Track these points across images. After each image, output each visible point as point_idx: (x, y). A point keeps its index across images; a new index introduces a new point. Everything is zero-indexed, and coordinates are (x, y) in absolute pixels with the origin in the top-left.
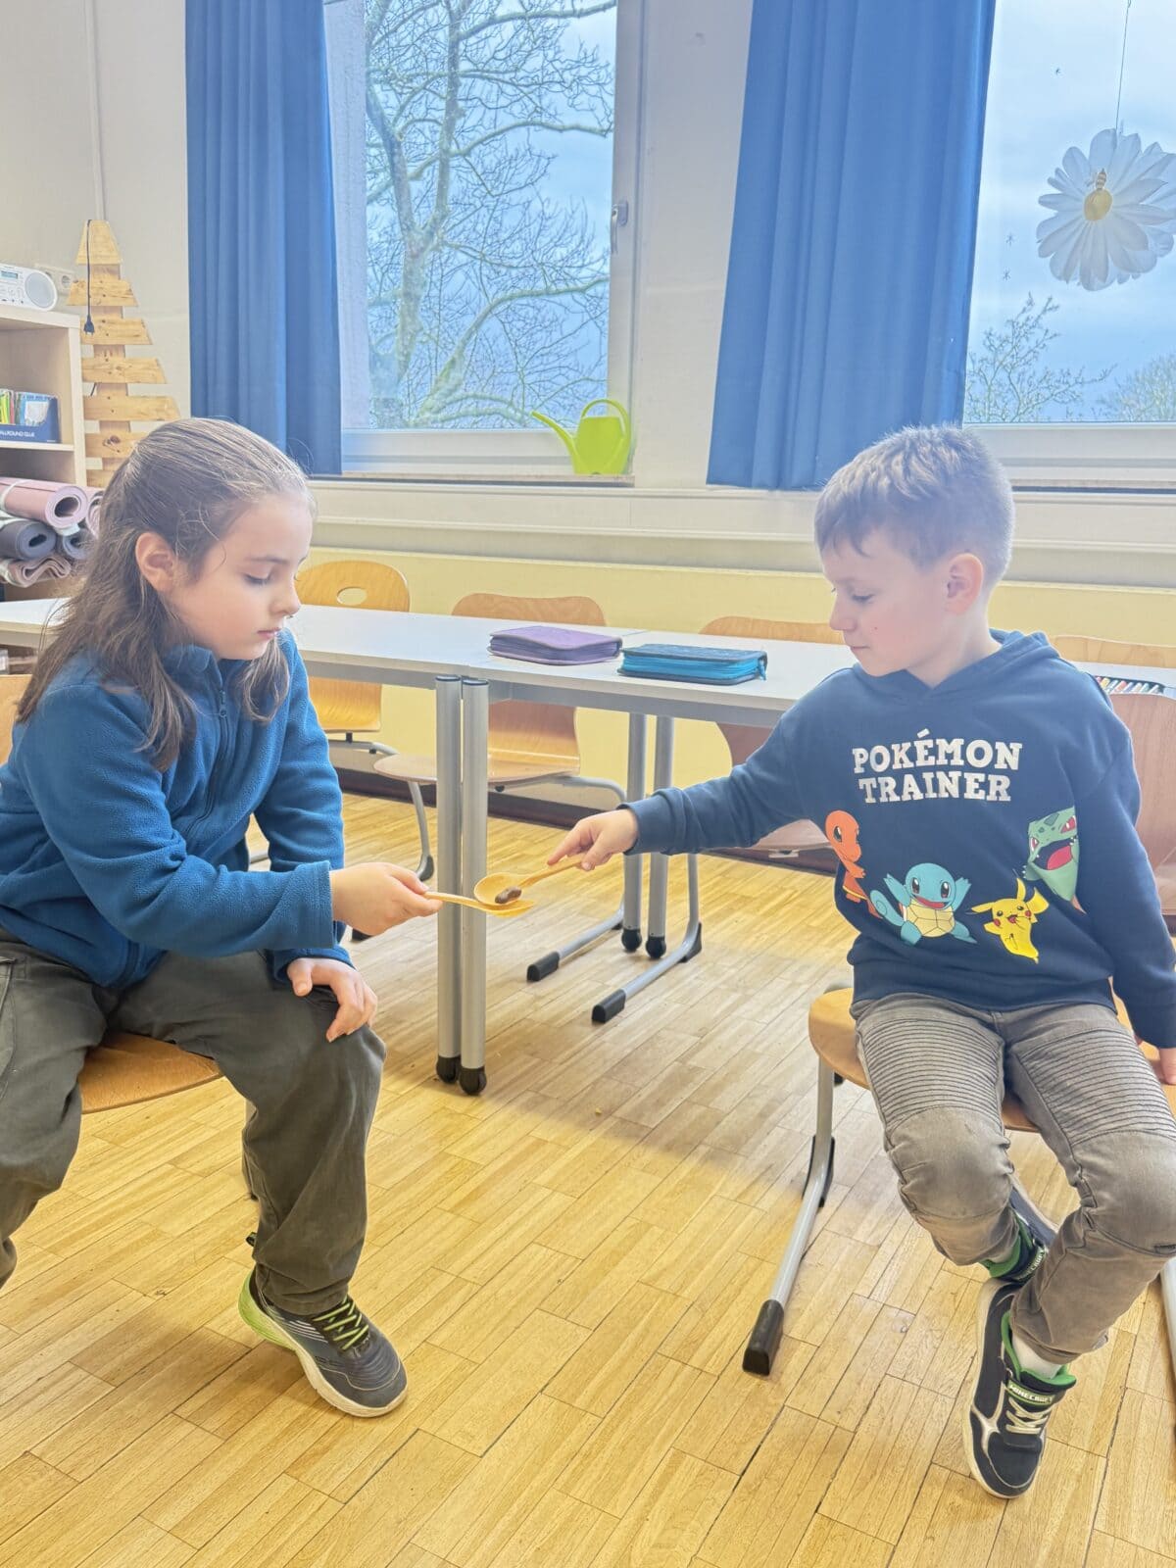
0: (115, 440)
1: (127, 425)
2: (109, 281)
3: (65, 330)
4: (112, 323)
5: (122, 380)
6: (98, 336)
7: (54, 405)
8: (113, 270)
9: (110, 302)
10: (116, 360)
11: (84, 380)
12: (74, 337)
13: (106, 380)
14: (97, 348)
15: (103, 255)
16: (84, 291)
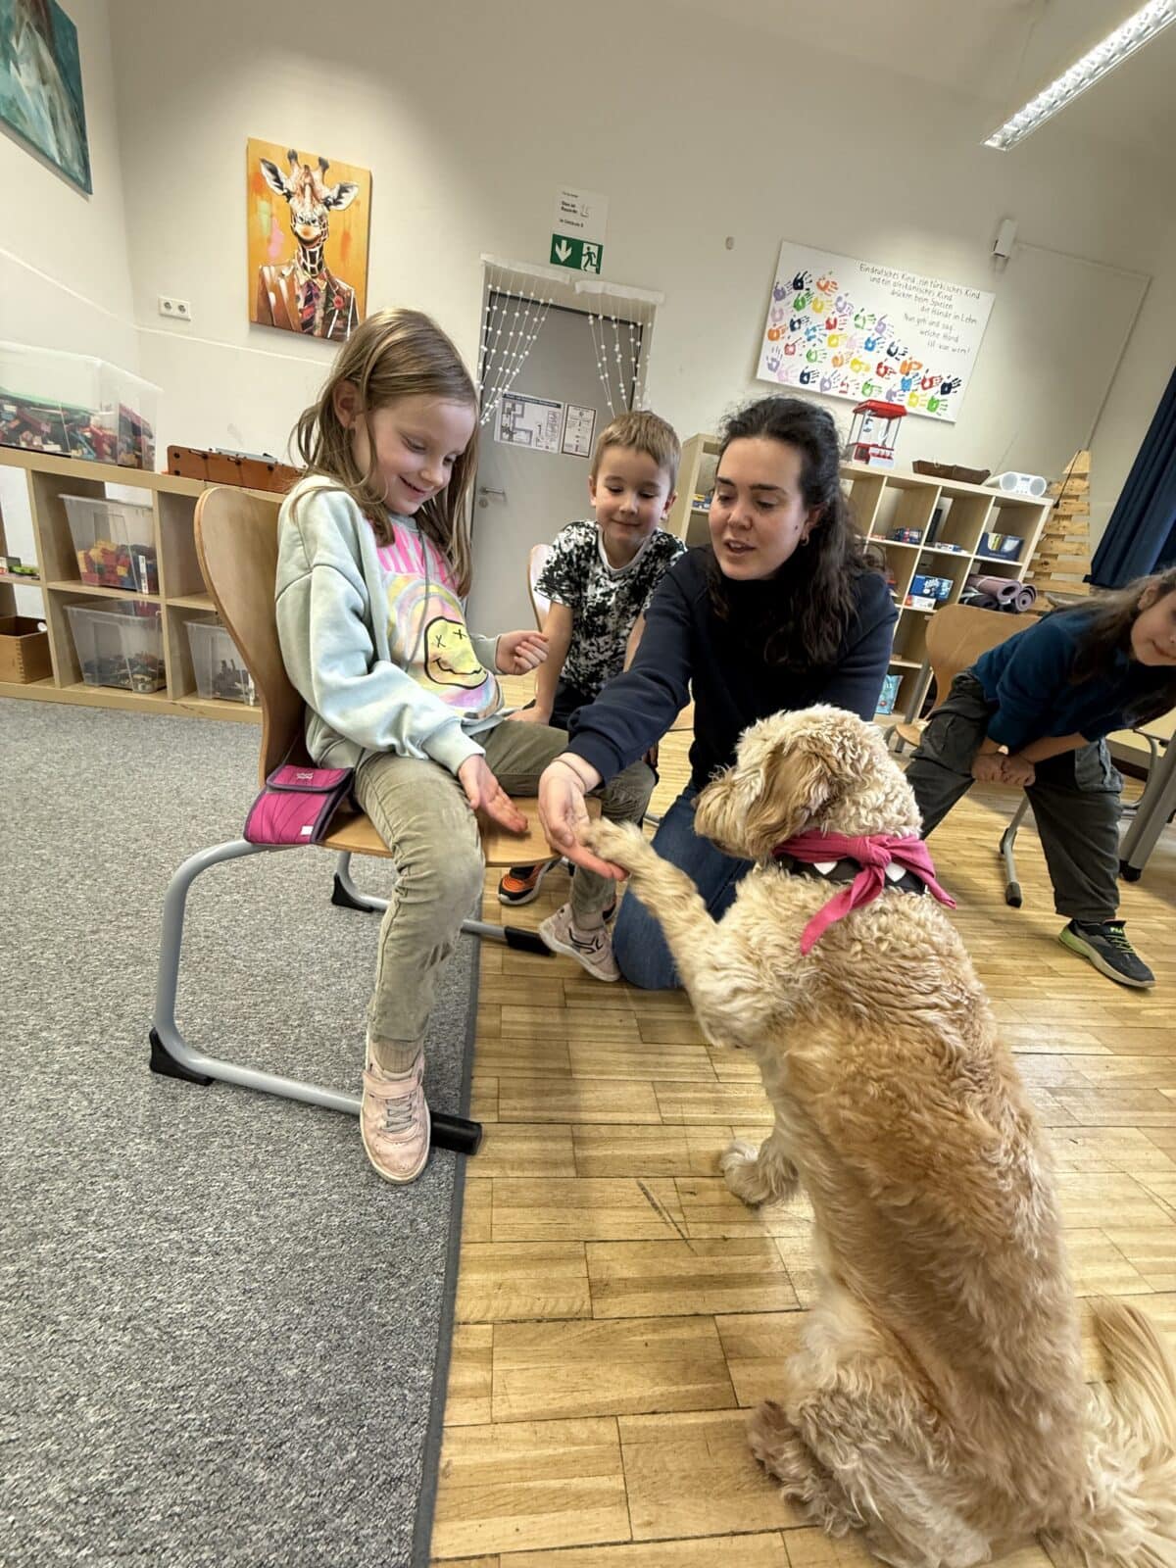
0: (1046, 563)
1: (1056, 556)
2: (1078, 482)
3: (1043, 506)
4: (1071, 504)
5: (1063, 533)
6: (1060, 511)
7: (1022, 543)
8: (1083, 477)
9: (1074, 493)
10: (1065, 523)
11: (1043, 532)
12: (1046, 510)
13: (1055, 532)
14: (1056, 516)
15: (1081, 469)
16: (1061, 488)
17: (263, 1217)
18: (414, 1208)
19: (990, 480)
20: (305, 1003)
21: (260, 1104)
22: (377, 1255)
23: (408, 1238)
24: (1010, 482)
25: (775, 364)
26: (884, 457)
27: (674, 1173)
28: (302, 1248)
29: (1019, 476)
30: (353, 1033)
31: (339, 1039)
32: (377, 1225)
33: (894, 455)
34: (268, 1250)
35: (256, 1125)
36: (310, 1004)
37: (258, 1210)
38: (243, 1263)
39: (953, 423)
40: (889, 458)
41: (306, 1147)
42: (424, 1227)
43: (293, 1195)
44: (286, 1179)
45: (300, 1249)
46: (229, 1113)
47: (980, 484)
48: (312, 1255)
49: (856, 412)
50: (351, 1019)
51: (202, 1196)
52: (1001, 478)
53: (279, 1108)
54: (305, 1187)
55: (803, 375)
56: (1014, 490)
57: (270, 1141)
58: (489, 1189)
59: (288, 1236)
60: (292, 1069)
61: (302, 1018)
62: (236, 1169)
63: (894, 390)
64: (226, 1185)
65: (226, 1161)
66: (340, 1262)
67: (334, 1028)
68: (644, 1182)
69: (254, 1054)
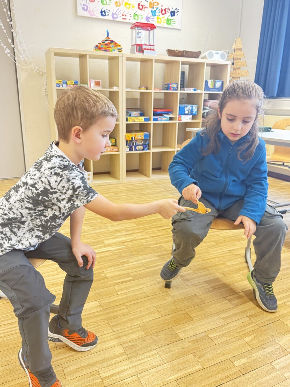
2: (239, 52)
3: (227, 65)
4: (238, 62)
5: (239, 76)
6: (235, 66)
7: (223, 83)
8: (240, 49)
9: (239, 57)
10: (238, 71)
11: (230, 76)
12: (229, 67)
13: (235, 76)
14: (234, 69)
15: (239, 46)
16: (233, 55)
19: (202, 55)
24: (211, 55)
25: (86, 8)
26: (150, 50)
29: (214, 52)
33: (155, 48)
39: (180, 30)
40: (153, 50)
47: (198, 58)
49: (132, 28)
52: (206, 53)
55: (102, 12)
56: (213, 59)
63: (149, 16)
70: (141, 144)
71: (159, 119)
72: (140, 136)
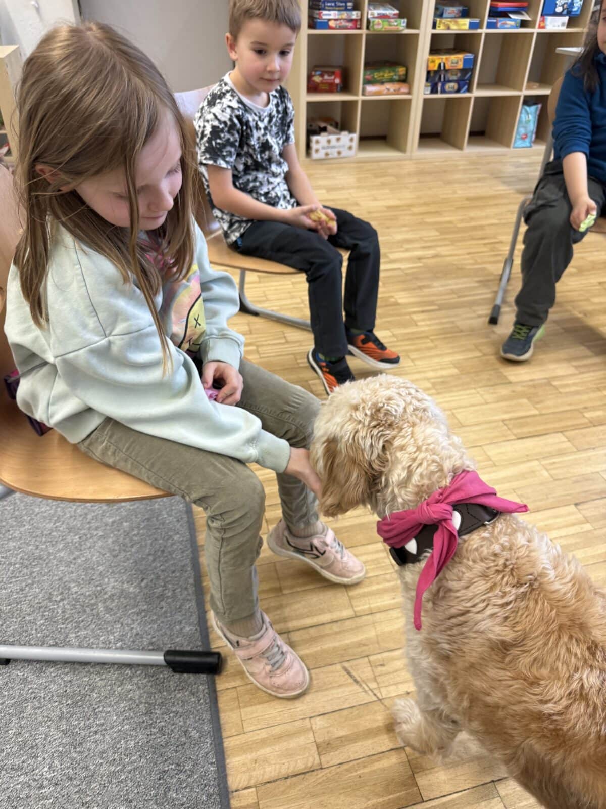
17: (80, 752)
18: (185, 722)
20: (60, 579)
21: (52, 670)
22: (166, 760)
23: (185, 743)
27: (368, 653)
28: (113, 768)
30: (106, 596)
31: (96, 604)
32: (162, 740)
34: (90, 774)
35: (54, 687)
36: (65, 580)
37: (75, 748)
38: (76, 786)
41: (95, 695)
42: (194, 734)
43: (96, 733)
44: (88, 722)
45: (112, 768)
46: (31, 682)
48: (122, 770)
50: (100, 585)
51: (32, 748)
53: (66, 670)
54: (103, 725)
57: (68, 697)
58: (235, 696)
59: (101, 761)
60: (67, 637)
61: (62, 593)
62: (50, 723)
64: (47, 736)
65: (40, 719)
66: (142, 771)
67: (90, 595)
68: (346, 665)
69: (34, 632)
70: (455, 78)
71: (499, 25)
72: (456, 61)
